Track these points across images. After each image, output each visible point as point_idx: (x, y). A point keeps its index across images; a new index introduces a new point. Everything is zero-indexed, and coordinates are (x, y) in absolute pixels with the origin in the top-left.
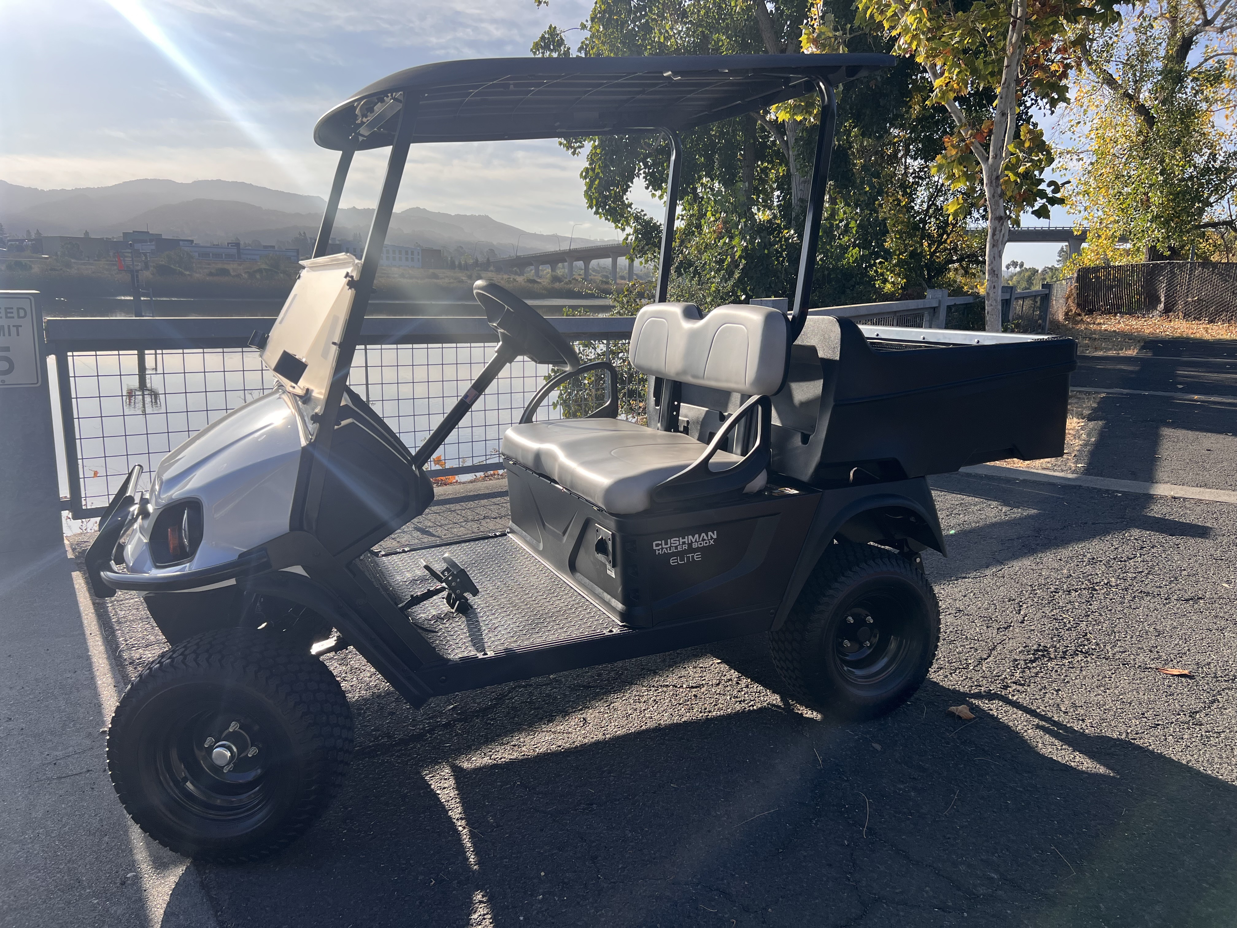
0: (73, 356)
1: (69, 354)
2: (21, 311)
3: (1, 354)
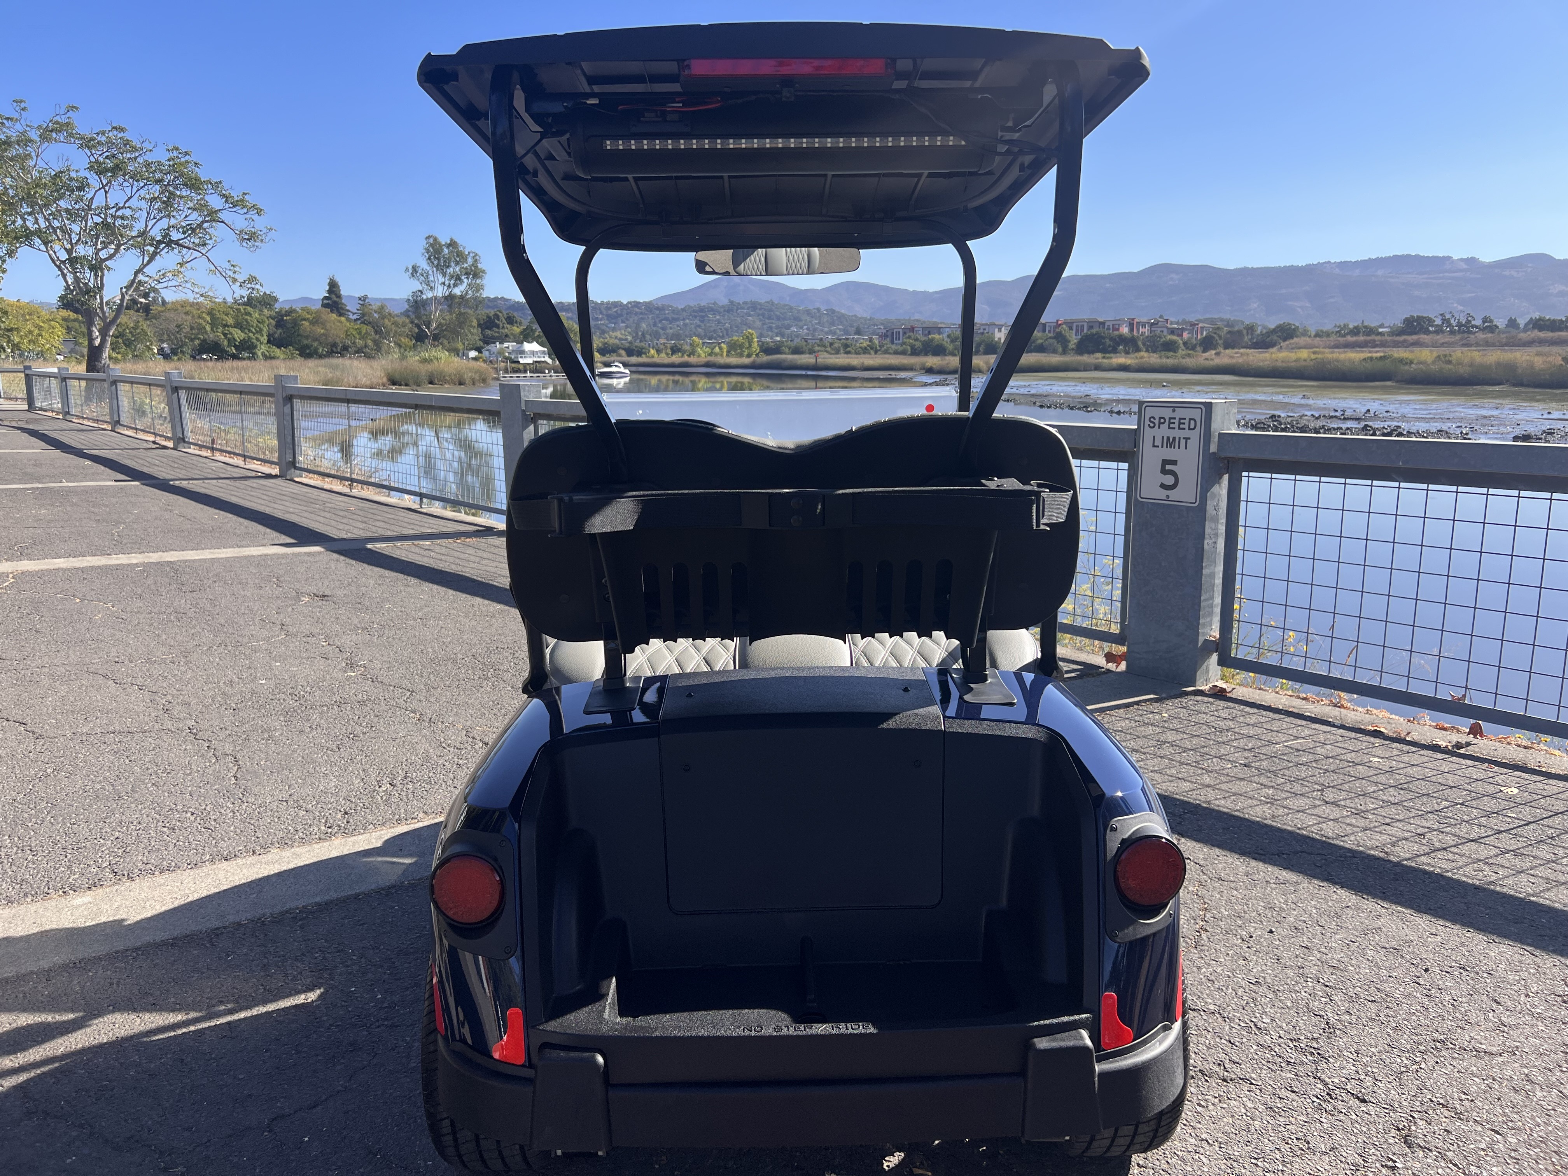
1: (1245, 474)
2: (1192, 422)
3: (1168, 467)
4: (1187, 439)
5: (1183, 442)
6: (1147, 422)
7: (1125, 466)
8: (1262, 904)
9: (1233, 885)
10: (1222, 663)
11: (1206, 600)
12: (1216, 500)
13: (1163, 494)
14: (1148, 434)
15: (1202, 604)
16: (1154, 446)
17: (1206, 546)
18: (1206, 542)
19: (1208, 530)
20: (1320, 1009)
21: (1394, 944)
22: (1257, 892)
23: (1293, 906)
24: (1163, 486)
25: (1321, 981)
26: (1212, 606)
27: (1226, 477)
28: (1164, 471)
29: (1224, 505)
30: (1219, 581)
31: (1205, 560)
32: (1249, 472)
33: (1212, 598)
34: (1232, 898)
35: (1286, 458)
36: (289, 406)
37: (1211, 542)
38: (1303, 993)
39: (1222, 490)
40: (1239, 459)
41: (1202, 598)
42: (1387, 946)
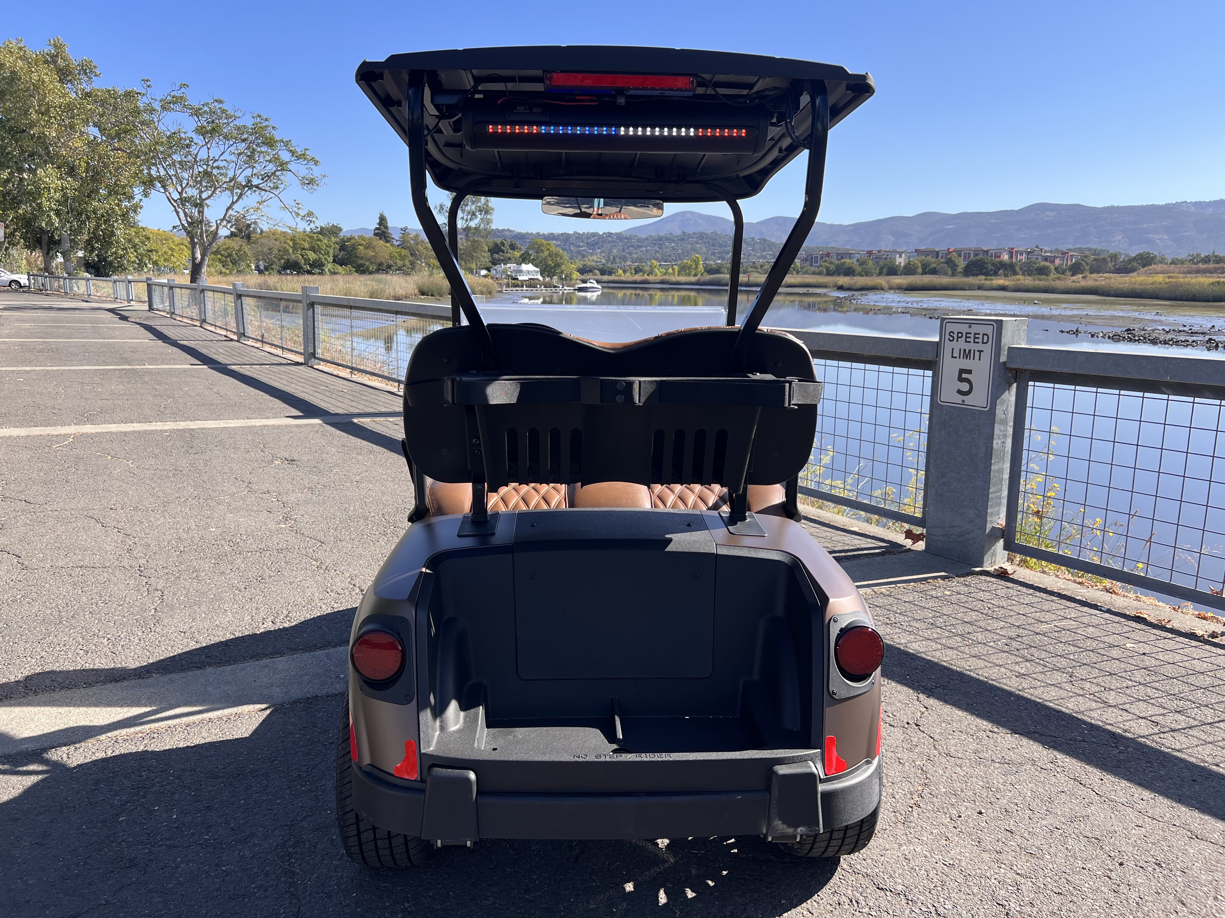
0: (1034, 386)
1: (1031, 383)
2: (985, 337)
3: (964, 376)
4: (980, 351)
5: (977, 354)
6: (947, 336)
7: (929, 373)
8: (981, 783)
9: (959, 762)
10: (1006, 548)
11: (994, 492)
12: (1006, 405)
13: (959, 398)
14: (948, 346)
15: (990, 496)
16: (953, 357)
17: (995, 446)
18: (995, 442)
19: (997, 432)
20: (1004, 898)
21: (1097, 834)
22: (980, 771)
23: (1010, 787)
24: (960, 392)
25: (1015, 868)
26: (1000, 498)
27: (1015, 385)
28: (961, 379)
29: (1012, 409)
30: (1006, 476)
31: (993, 458)
32: (1035, 381)
33: (1000, 490)
34: (954, 775)
35: (1065, 370)
36: (311, 310)
37: (1000, 442)
38: (993, 880)
39: (1010, 396)
40: (1026, 370)
41: (991, 490)
42: (1090, 835)
